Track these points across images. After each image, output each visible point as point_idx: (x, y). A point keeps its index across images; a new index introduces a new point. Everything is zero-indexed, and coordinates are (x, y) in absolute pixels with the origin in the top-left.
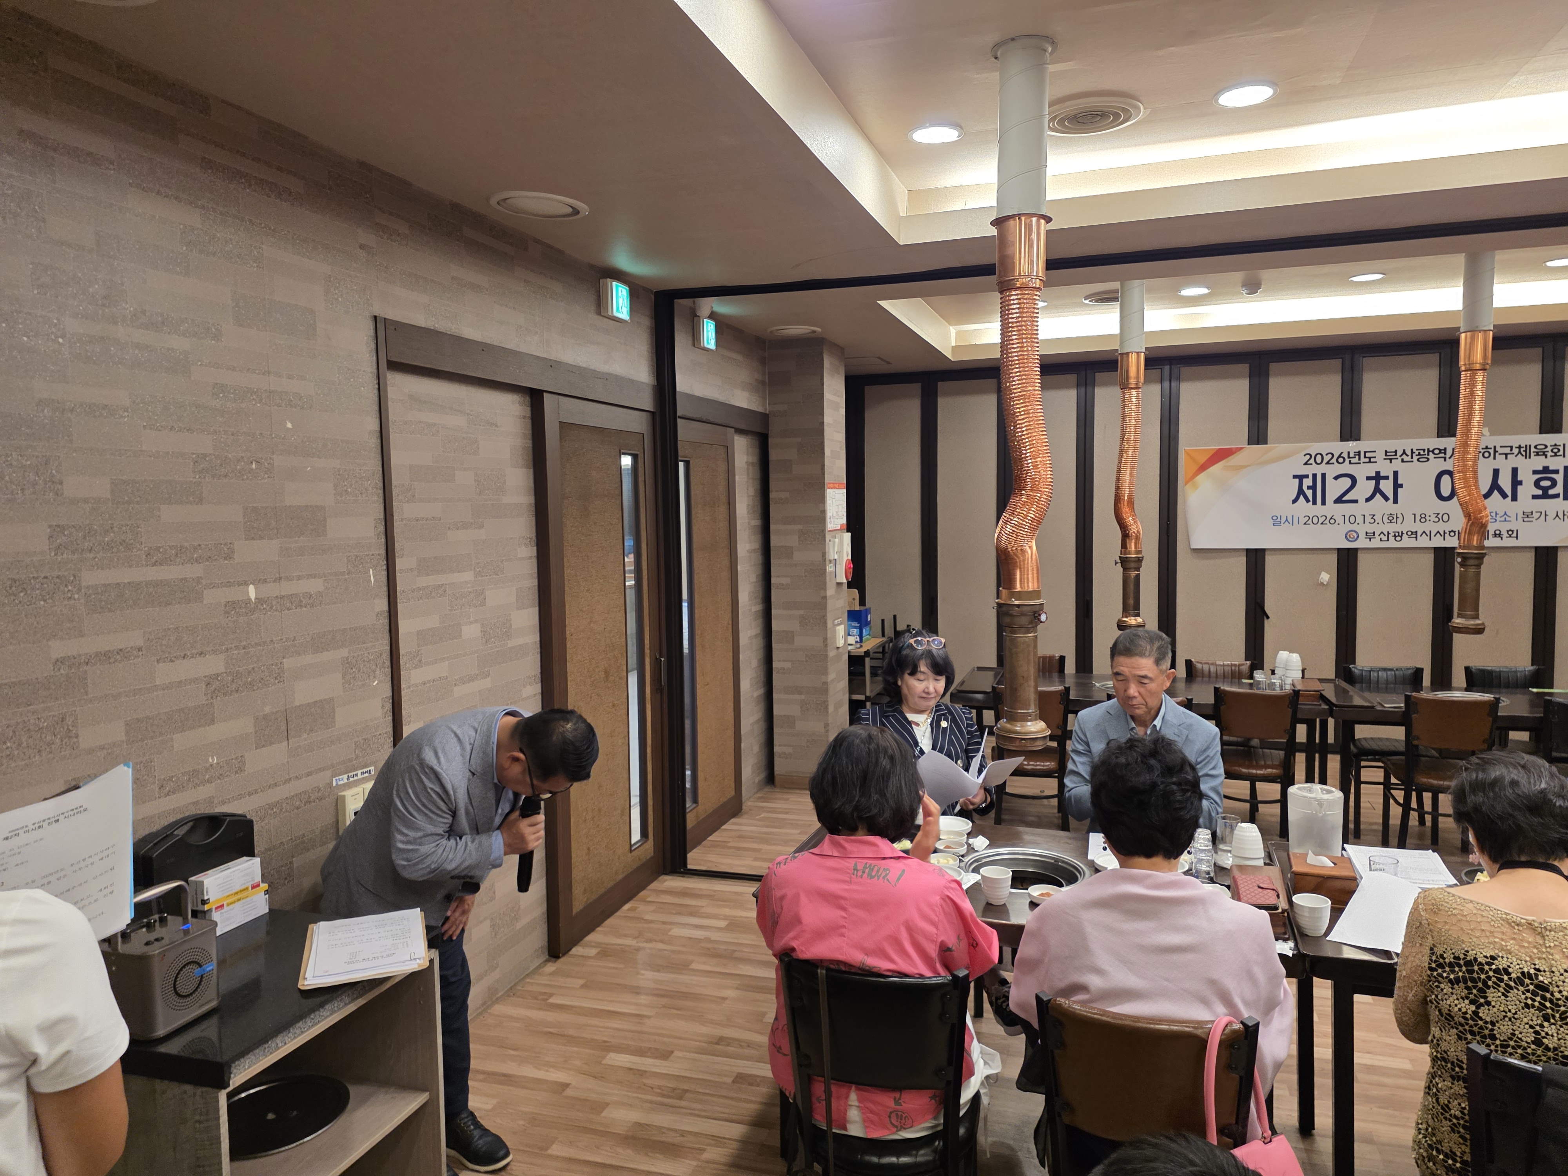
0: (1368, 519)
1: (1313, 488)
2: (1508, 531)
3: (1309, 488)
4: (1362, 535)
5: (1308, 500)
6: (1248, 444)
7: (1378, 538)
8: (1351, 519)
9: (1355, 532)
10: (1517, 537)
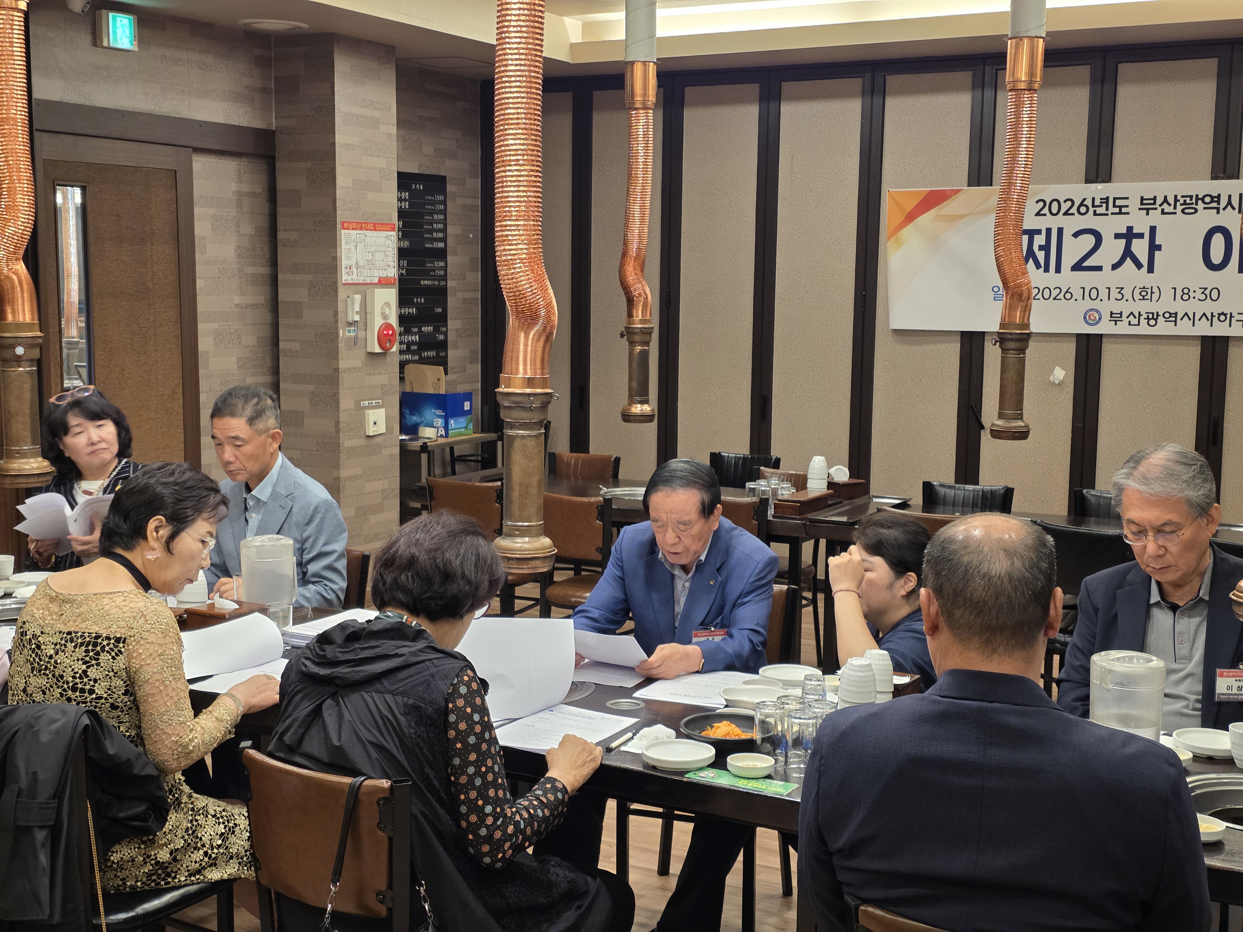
0: (1115, 294)
1: (1045, 248)
4: (1106, 317)
6: (969, 186)
7: (1126, 321)
8: (1091, 293)
9: (1097, 311)
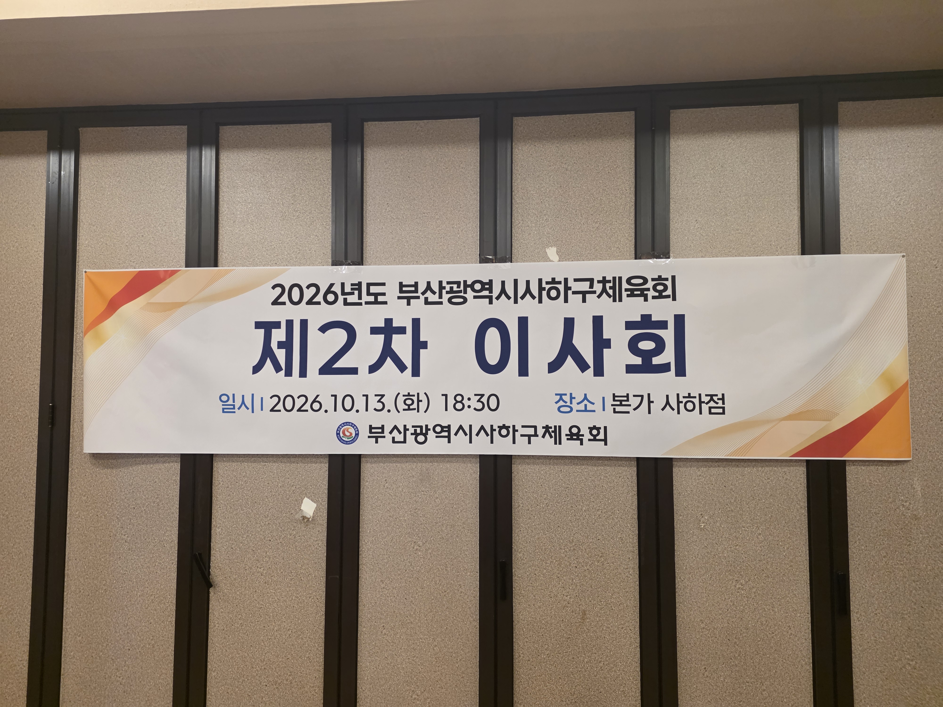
0: (373, 403)
1: (287, 345)
2: (591, 429)
3: (281, 345)
4: (364, 432)
5: (277, 368)
6: (186, 266)
7: (389, 437)
8: (345, 402)
9: (353, 425)
10: (605, 440)
